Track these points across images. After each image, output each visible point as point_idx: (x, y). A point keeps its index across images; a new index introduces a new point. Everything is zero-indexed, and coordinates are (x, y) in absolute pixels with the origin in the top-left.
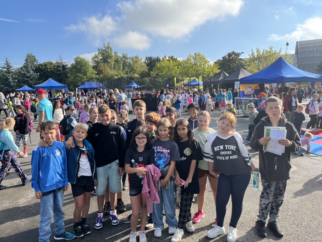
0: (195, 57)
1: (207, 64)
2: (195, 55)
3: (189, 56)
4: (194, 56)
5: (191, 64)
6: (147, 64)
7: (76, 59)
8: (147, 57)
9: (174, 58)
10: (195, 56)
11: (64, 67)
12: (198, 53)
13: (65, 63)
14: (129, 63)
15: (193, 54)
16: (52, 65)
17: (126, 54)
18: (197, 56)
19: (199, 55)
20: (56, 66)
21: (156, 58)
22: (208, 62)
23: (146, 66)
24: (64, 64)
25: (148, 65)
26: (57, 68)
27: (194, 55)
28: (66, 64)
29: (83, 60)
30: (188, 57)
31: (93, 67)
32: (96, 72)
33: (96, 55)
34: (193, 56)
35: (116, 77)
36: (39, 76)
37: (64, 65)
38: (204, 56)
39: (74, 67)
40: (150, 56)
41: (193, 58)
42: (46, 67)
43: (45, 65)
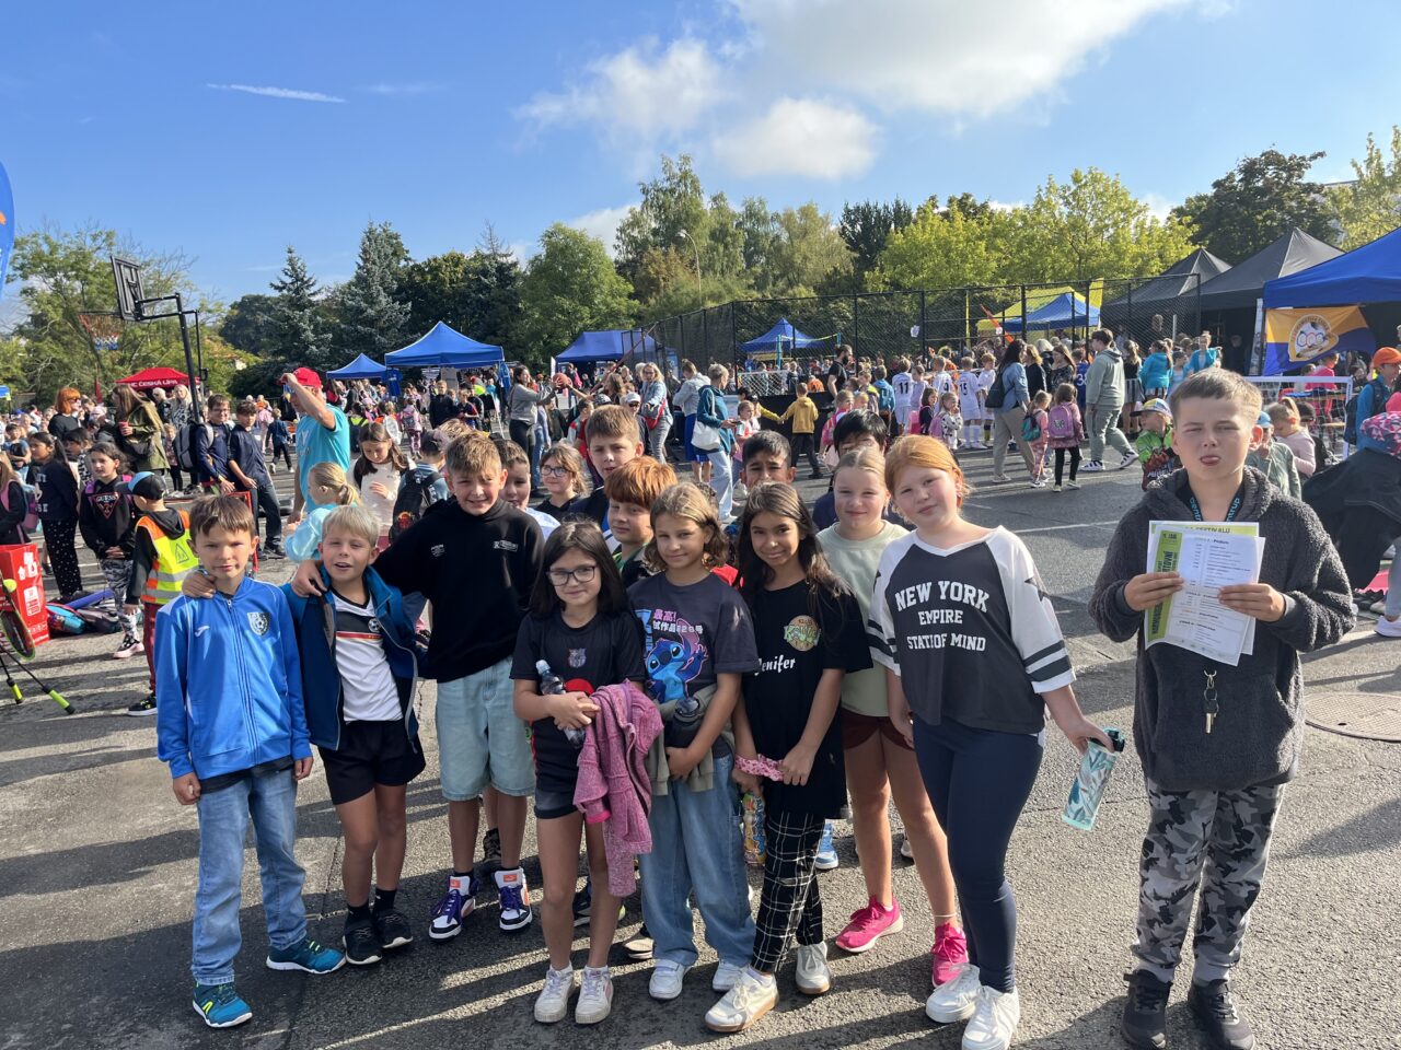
0: (1074, 194)
1: (1133, 222)
2: (1076, 180)
3: (1045, 191)
4: (1069, 188)
5: (1056, 224)
6: (849, 241)
7: (550, 237)
8: (851, 207)
9: (973, 206)
10: (1074, 188)
11: (503, 270)
12: (1090, 172)
13: (506, 256)
14: (772, 242)
15: (1064, 180)
16: (460, 269)
17: (761, 202)
18: (1085, 184)
19: (1095, 180)
20: (476, 272)
21: (891, 208)
22: (1140, 211)
23: (848, 248)
24: (504, 260)
25: (853, 244)
26: (479, 279)
27: (1071, 183)
28: (510, 260)
29: (578, 239)
30: (1039, 196)
31: (621, 268)
32: (631, 288)
33: (634, 216)
34: (1065, 189)
35: (710, 304)
36: (409, 316)
37: (502, 264)
38: (1120, 186)
39: (541, 269)
40: (862, 204)
41: (1064, 198)
42: (437, 275)
43: (434, 268)
